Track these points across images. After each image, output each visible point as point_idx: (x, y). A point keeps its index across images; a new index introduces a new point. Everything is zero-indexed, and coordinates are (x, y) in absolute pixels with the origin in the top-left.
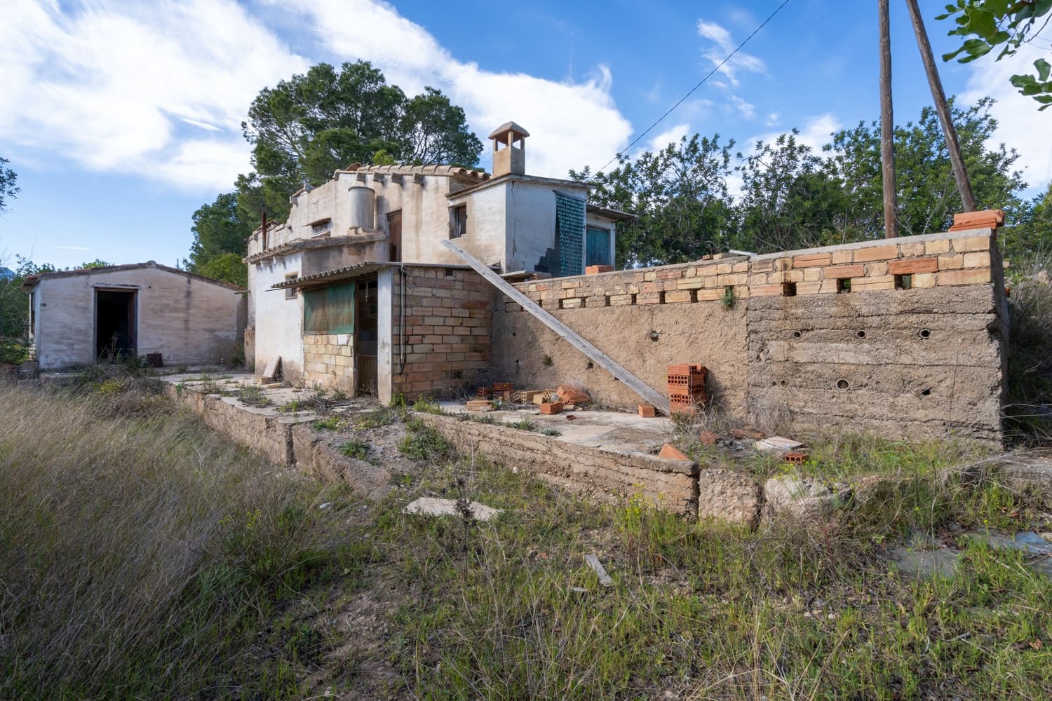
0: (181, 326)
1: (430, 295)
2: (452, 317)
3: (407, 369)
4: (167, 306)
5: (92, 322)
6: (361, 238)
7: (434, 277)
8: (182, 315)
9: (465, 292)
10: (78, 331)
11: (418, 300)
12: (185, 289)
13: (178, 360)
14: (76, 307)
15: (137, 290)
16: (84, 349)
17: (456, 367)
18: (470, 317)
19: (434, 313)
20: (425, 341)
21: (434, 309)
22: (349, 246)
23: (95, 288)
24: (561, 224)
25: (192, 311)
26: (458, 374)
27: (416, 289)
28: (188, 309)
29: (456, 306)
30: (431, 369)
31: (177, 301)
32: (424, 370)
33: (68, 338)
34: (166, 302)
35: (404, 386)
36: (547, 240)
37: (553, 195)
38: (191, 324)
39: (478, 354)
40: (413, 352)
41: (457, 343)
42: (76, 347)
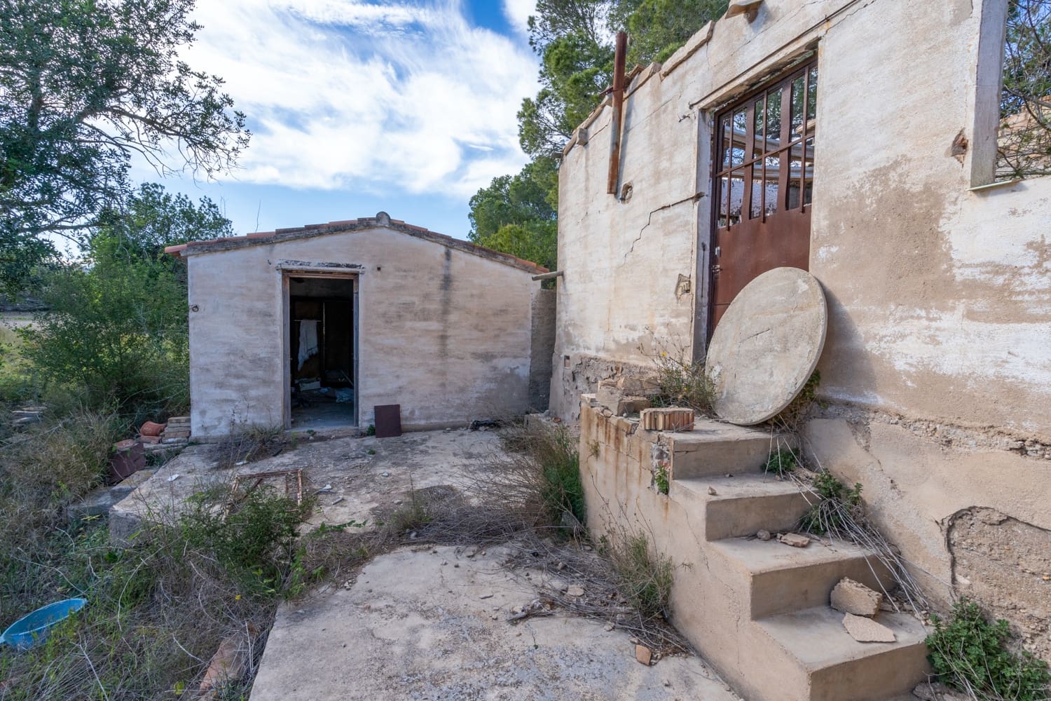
0: (432, 347)
4: (408, 306)
5: (280, 341)
8: (434, 325)
10: (256, 362)
12: (442, 272)
13: (429, 417)
14: (250, 312)
15: (356, 275)
16: (268, 398)
23: (285, 271)
25: (453, 317)
28: (445, 312)
31: (426, 297)
33: (238, 377)
34: (408, 299)
38: (451, 345)
42: (253, 393)
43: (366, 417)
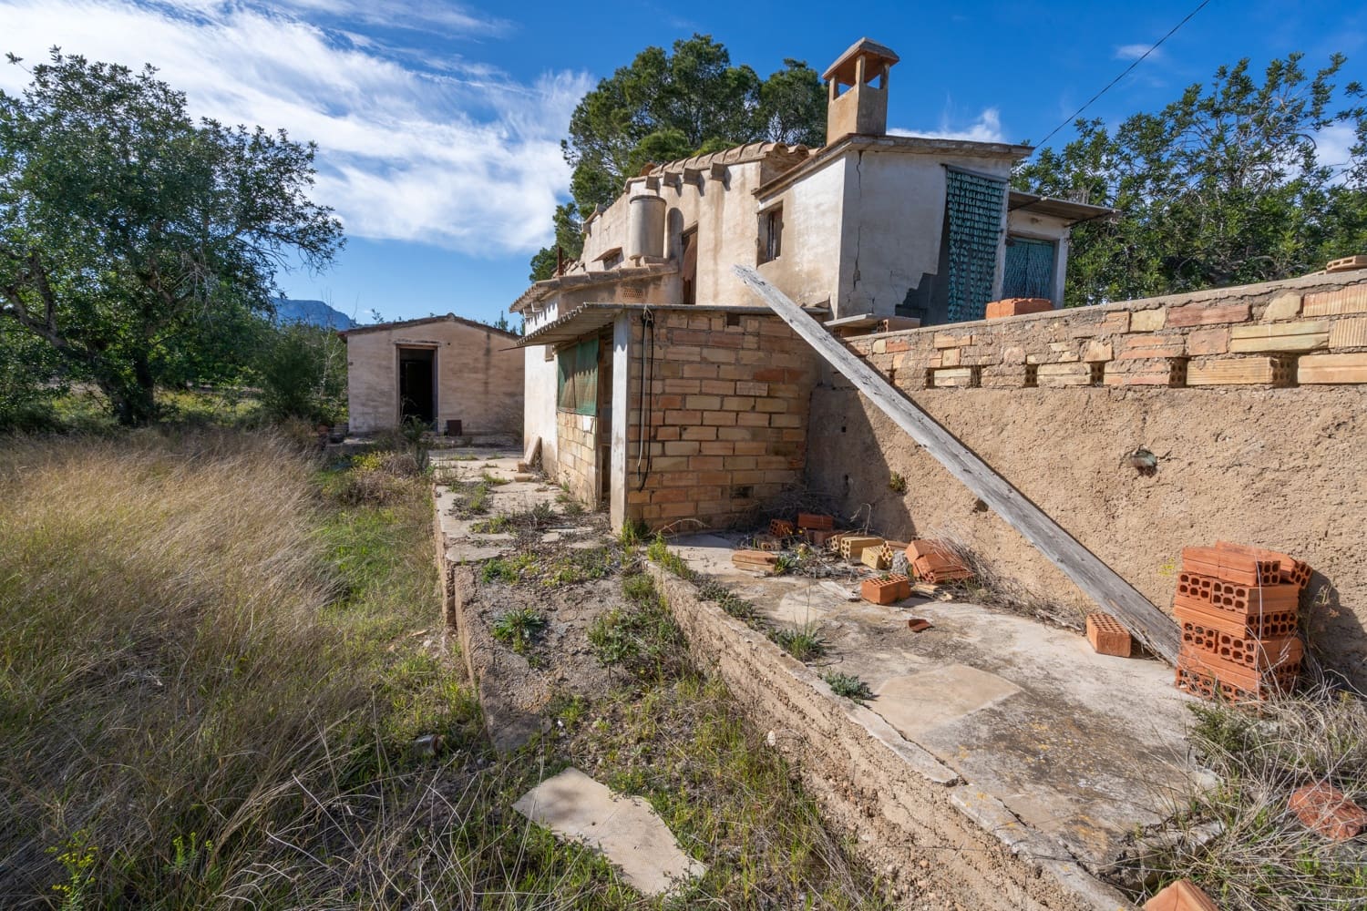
0: (481, 389)
1: (697, 359)
2: (736, 395)
3: (652, 482)
4: (465, 365)
5: (395, 383)
6: (641, 272)
7: (705, 327)
8: (481, 376)
9: (761, 354)
10: (382, 393)
11: (675, 367)
12: (485, 346)
13: (478, 428)
14: (380, 366)
15: (436, 347)
16: (388, 413)
17: (740, 479)
18: (769, 396)
19: (704, 390)
20: (684, 437)
21: (705, 382)
22: (625, 285)
23: (397, 345)
24: (954, 228)
25: (492, 372)
26: (744, 492)
27: (672, 349)
28: (487, 369)
29: (745, 377)
30: (694, 482)
31: (476, 360)
32: (682, 483)
33: (373, 401)
34: (466, 361)
35: (646, 509)
36: (925, 259)
37: (942, 172)
38: (491, 387)
39: (781, 459)
40: (663, 455)
41: (743, 440)
42: (381, 410)
43: (442, 427)
